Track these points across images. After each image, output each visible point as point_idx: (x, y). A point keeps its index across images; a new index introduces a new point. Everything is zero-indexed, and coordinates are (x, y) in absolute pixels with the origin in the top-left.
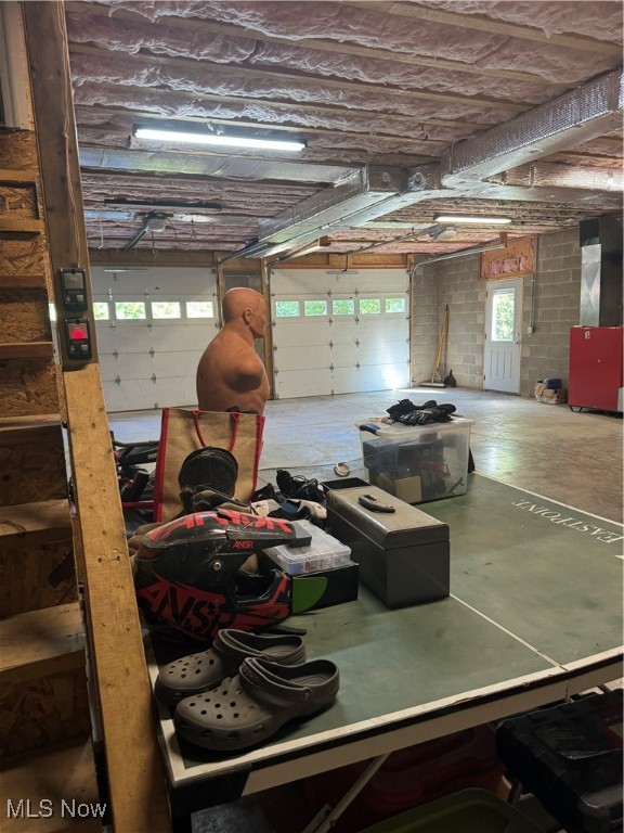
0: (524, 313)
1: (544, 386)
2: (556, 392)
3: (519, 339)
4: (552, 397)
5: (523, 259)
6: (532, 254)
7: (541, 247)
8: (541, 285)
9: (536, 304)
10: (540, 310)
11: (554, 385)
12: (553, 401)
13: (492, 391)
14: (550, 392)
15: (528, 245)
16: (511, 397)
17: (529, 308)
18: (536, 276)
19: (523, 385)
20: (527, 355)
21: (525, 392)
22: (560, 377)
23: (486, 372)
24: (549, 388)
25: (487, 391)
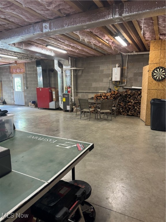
0: (24, 83)
1: (31, 103)
2: (34, 104)
3: (23, 90)
4: (33, 106)
5: (22, 69)
6: (24, 67)
7: (26, 66)
8: (28, 76)
9: (27, 81)
10: (28, 83)
11: (34, 102)
12: (34, 107)
13: (17, 105)
14: (33, 104)
15: (23, 65)
16: (23, 106)
17: (25, 82)
18: (26, 74)
19: (26, 103)
20: (26, 95)
21: (26, 105)
22: (35, 101)
23: (15, 100)
24: (32, 103)
25: (16, 105)
